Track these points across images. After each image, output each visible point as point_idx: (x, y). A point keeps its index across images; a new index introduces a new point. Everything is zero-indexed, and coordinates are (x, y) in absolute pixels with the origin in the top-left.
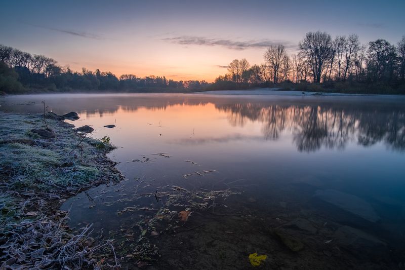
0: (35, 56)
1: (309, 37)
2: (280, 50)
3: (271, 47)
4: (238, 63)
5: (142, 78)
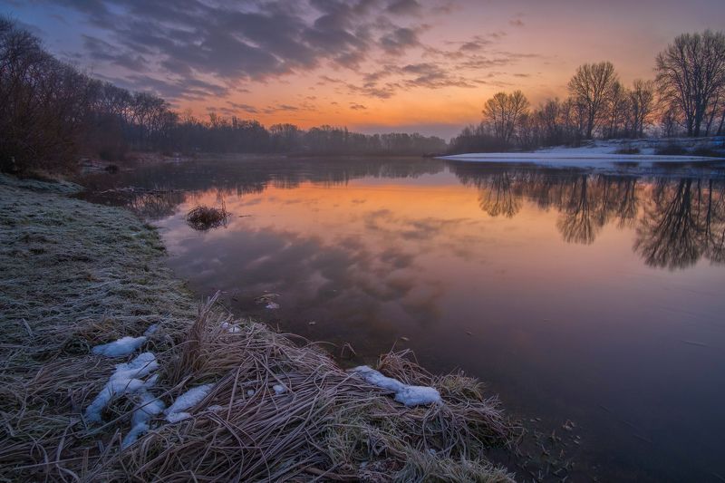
0: (136, 95)
1: (682, 42)
2: (603, 72)
3: (585, 67)
4: (504, 100)
5: (307, 130)
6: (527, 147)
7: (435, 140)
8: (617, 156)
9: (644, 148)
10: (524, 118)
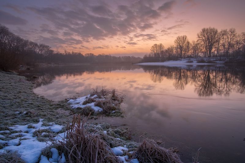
0: (40, 44)
1: (204, 30)
2: (184, 38)
3: (179, 37)
4: (157, 46)
5: (97, 55)
6: (163, 61)
7: (139, 58)
8: (187, 63)
9: (195, 61)
10: (162, 52)
